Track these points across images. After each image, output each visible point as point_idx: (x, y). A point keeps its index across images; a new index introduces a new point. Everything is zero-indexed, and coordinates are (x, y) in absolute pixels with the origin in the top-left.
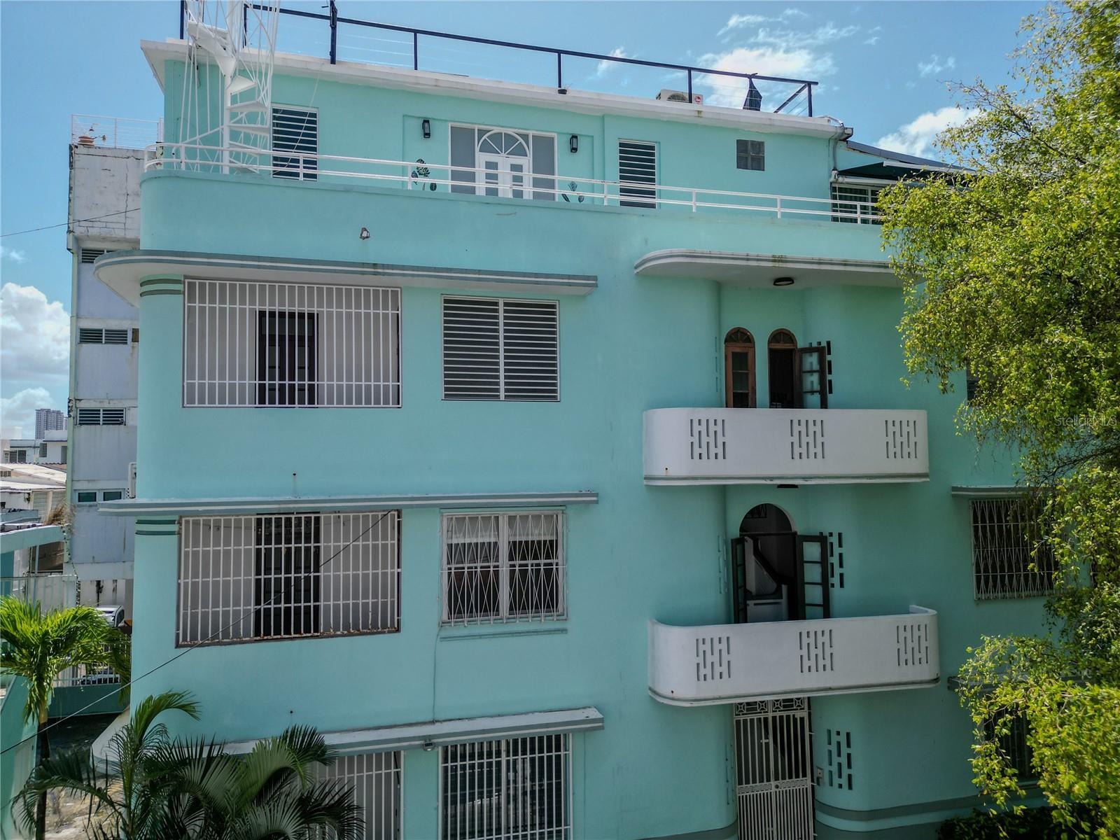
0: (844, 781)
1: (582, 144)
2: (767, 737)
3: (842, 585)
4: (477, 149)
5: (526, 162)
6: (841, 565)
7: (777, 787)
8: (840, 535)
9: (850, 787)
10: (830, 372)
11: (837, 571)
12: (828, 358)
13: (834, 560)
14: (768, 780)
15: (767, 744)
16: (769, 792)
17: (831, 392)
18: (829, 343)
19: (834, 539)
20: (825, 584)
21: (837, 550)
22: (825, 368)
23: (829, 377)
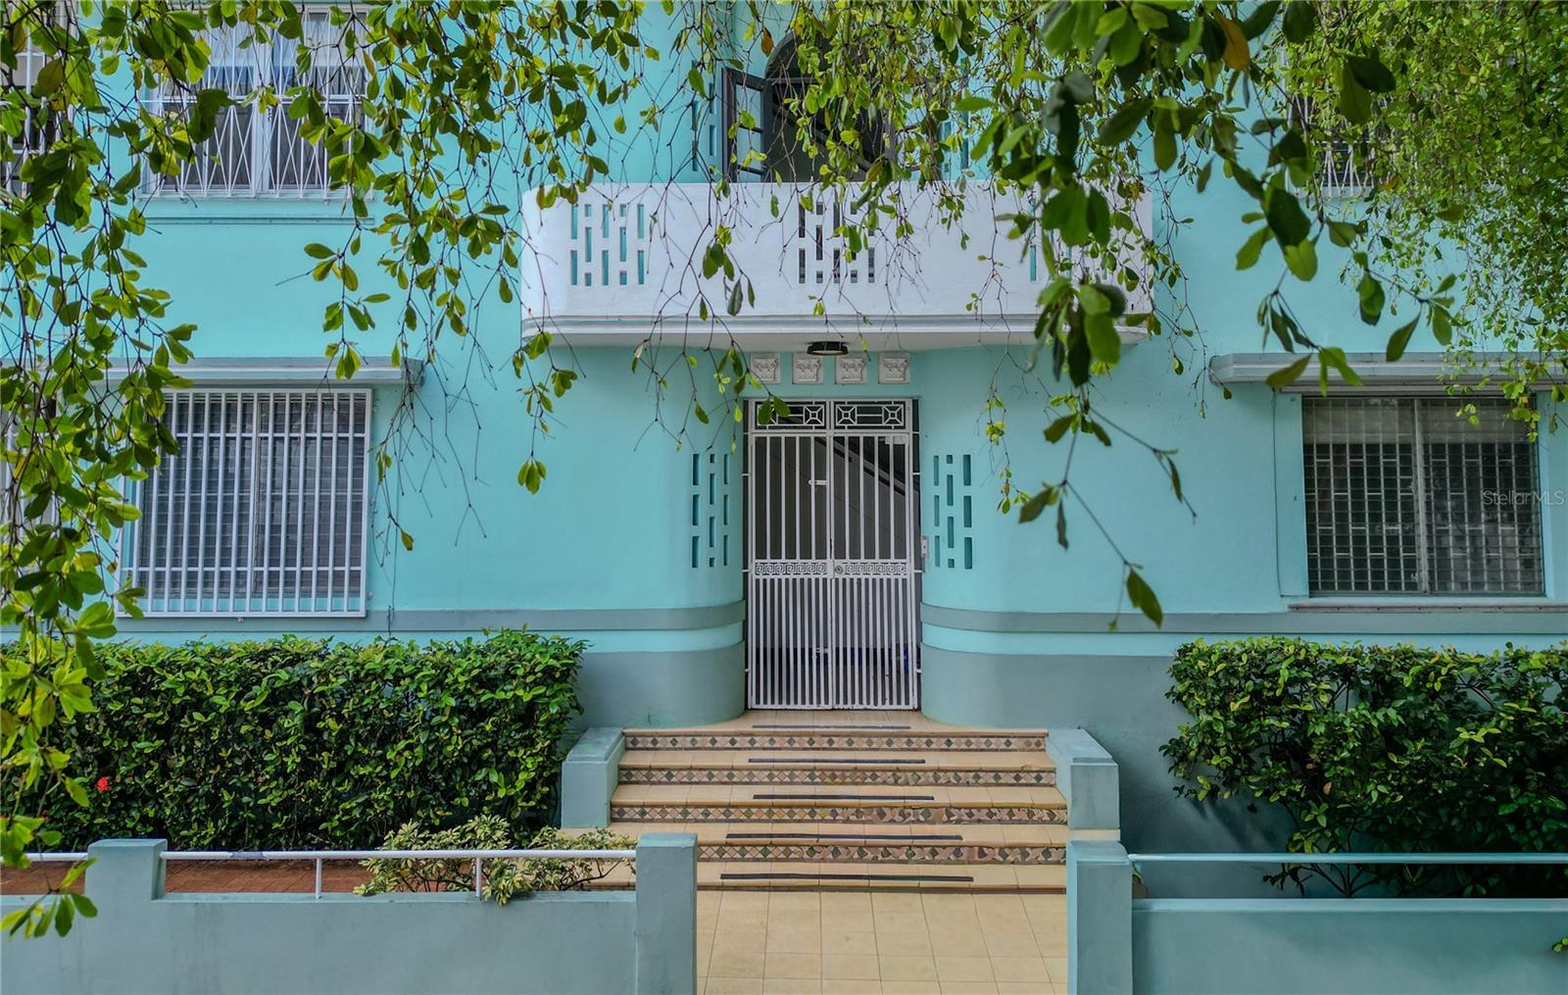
0: (958, 553)
2: (821, 475)
7: (838, 569)
9: (969, 565)
14: (821, 555)
15: (821, 490)
16: (821, 577)
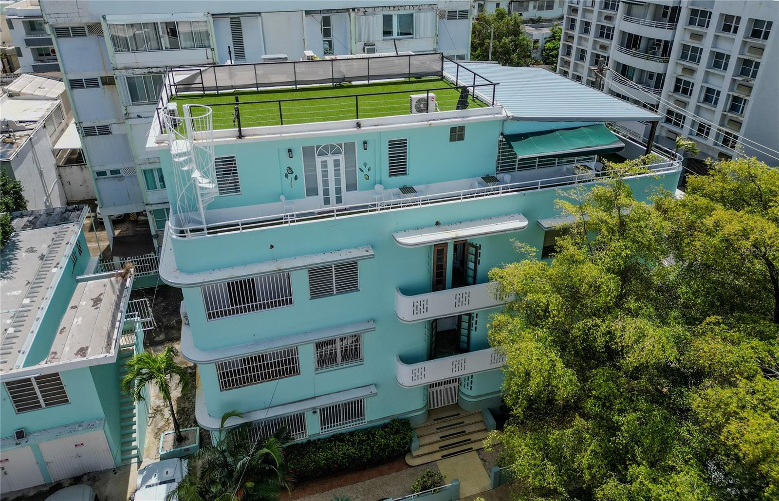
0: (469, 388)
1: (369, 145)
3: (476, 330)
4: (316, 155)
5: (341, 157)
6: (476, 324)
8: (477, 314)
9: (471, 389)
10: (480, 257)
11: (474, 326)
12: (479, 251)
13: (474, 322)
17: (479, 264)
18: (480, 245)
19: (475, 315)
20: (469, 329)
21: (475, 319)
22: (477, 255)
23: (479, 258)
